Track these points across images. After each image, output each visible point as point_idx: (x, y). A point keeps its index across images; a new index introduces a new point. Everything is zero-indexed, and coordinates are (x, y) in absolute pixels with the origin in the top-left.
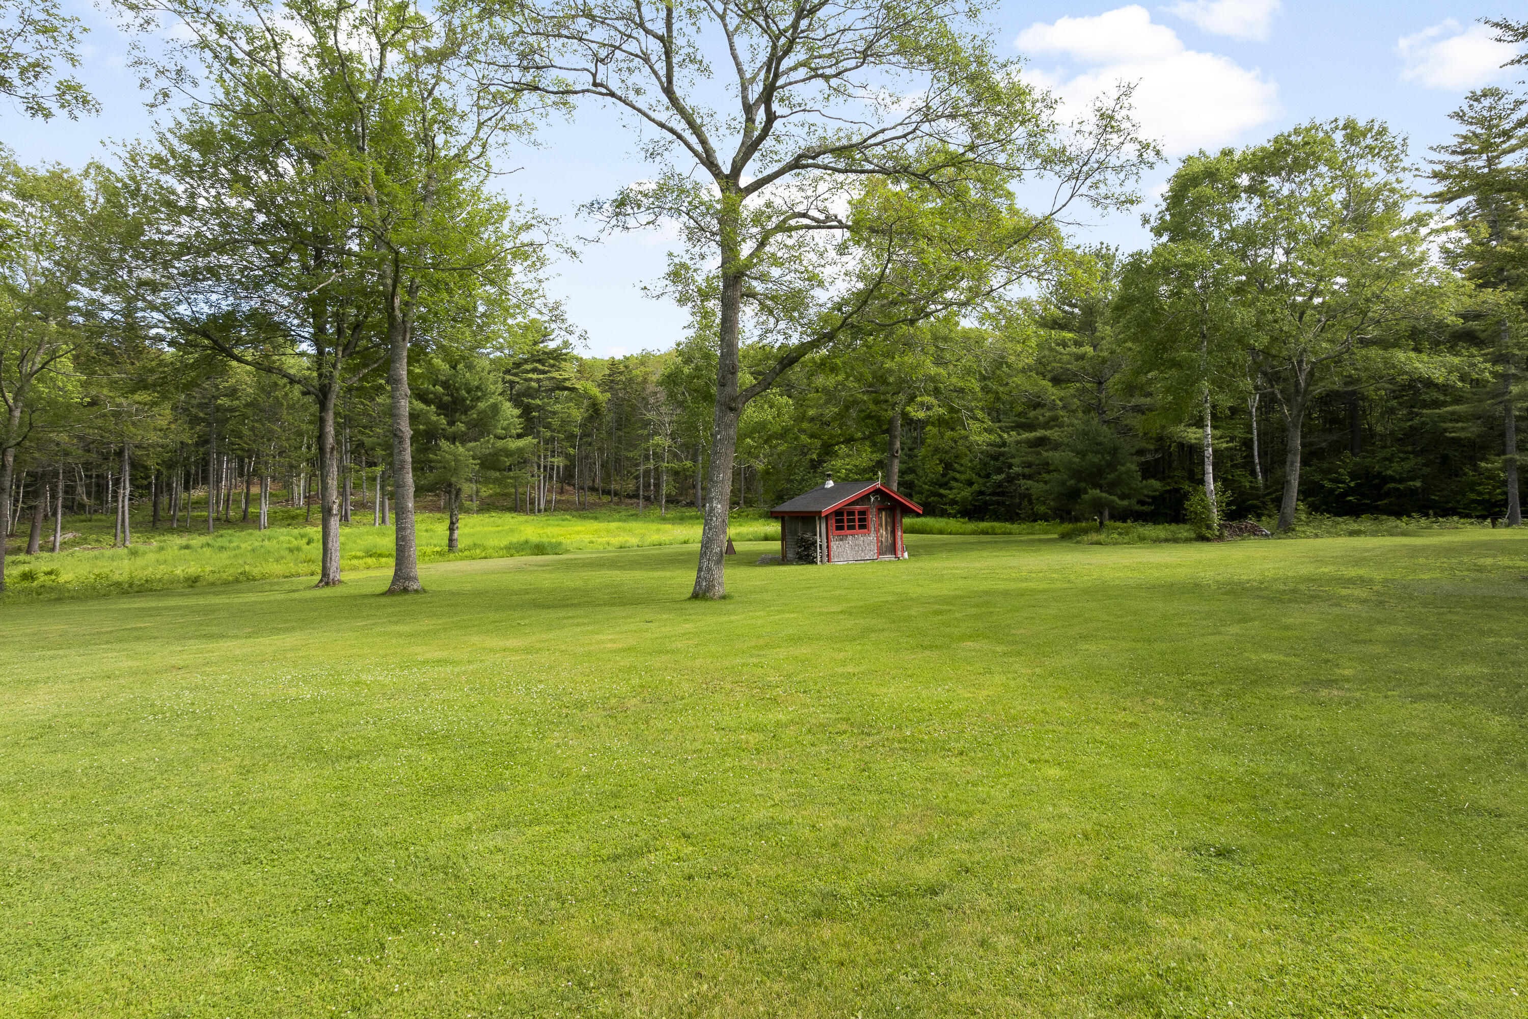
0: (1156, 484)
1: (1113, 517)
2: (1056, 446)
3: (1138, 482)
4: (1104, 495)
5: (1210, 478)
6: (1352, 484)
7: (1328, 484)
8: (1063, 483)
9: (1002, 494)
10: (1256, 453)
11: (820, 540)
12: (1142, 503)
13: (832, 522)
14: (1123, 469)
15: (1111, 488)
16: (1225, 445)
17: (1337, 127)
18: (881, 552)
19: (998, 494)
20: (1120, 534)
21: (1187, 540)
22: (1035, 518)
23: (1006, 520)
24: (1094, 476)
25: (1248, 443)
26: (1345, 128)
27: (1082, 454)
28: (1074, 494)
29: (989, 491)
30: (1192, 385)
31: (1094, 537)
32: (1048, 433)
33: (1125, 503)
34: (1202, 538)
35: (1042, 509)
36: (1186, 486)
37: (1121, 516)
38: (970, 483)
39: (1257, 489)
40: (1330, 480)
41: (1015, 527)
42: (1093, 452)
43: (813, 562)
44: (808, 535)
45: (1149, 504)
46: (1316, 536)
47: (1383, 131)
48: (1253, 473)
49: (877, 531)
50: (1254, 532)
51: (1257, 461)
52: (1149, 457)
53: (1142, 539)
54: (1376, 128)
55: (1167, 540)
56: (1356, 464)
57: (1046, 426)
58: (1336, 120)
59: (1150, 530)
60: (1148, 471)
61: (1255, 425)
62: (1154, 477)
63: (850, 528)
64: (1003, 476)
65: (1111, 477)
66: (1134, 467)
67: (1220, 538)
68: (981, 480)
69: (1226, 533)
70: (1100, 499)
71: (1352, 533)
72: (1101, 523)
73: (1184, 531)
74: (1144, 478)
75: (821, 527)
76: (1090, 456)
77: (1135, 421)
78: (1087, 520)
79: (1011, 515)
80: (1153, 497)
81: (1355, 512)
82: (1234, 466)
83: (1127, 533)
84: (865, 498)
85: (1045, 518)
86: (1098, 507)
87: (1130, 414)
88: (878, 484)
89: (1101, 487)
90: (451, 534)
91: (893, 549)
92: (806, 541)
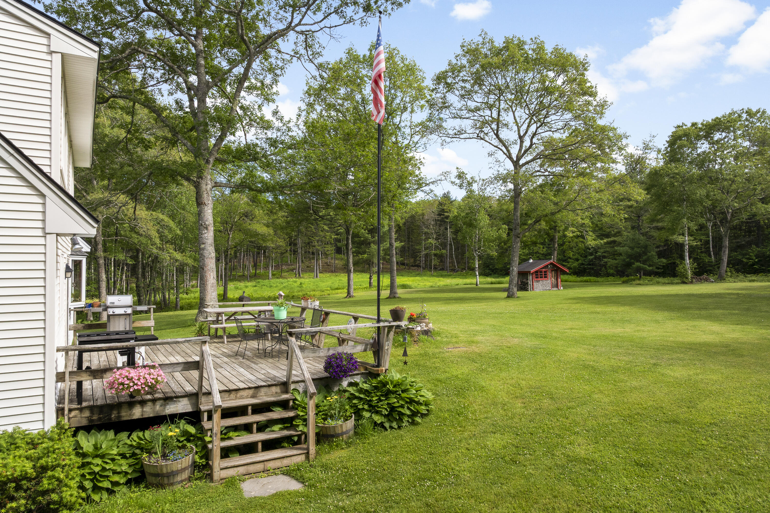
0: (664, 260)
1: (645, 274)
2: (619, 244)
3: (656, 260)
4: (642, 265)
5: (687, 258)
6: (756, 260)
7: (745, 260)
8: (624, 260)
9: (593, 264)
10: (711, 246)
11: (530, 282)
12: (658, 268)
13: (534, 275)
14: (650, 254)
15: (644, 262)
16: (695, 243)
17: (743, 112)
18: (553, 287)
19: (590, 265)
20: (648, 281)
21: (677, 283)
22: (608, 275)
23: (594, 276)
24: (637, 257)
25: (707, 242)
26: (747, 112)
27: (632, 248)
28: (628, 265)
29: (586, 263)
30: (679, 220)
31: (638, 282)
32: (616, 239)
33: (651, 268)
34: (684, 283)
35: (612, 271)
36: (678, 262)
37: (648, 274)
38: (577, 260)
39: (712, 262)
40: (746, 258)
41: (599, 279)
42: (637, 247)
43: (527, 290)
44: (525, 280)
45: (661, 269)
46: (735, 282)
47: (764, 112)
48: (710, 256)
49: (551, 279)
50: (707, 280)
51: (711, 250)
52: (661, 249)
53: (658, 283)
54: (761, 110)
55: (668, 283)
56: (758, 251)
57: (615, 235)
58: (743, 109)
59: (661, 280)
60: (661, 255)
61: (710, 234)
62: (664, 257)
63: (541, 277)
64: (593, 257)
65: (645, 257)
66: (654, 254)
67: (692, 282)
68: (582, 259)
69: (694, 281)
70: (640, 266)
71: (750, 281)
72: (640, 277)
73: (676, 280)
74: (659, 258)
75: (530, 277)
76: (636, 249)
77: (655, 233)
78: (633, 276)
79: (597, 274)
80: (663, 266)
81: (756, 272)
82: (701, 252)
83: (651, 281)
84: (546, 267)
85: (613, 275)
86: (638, 270)
87: (652, 230)
88: (552, 261)
89: (640, 262)
90: (370, 281)
91: (557, 286)
92: (524, 282)
